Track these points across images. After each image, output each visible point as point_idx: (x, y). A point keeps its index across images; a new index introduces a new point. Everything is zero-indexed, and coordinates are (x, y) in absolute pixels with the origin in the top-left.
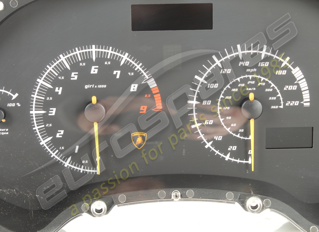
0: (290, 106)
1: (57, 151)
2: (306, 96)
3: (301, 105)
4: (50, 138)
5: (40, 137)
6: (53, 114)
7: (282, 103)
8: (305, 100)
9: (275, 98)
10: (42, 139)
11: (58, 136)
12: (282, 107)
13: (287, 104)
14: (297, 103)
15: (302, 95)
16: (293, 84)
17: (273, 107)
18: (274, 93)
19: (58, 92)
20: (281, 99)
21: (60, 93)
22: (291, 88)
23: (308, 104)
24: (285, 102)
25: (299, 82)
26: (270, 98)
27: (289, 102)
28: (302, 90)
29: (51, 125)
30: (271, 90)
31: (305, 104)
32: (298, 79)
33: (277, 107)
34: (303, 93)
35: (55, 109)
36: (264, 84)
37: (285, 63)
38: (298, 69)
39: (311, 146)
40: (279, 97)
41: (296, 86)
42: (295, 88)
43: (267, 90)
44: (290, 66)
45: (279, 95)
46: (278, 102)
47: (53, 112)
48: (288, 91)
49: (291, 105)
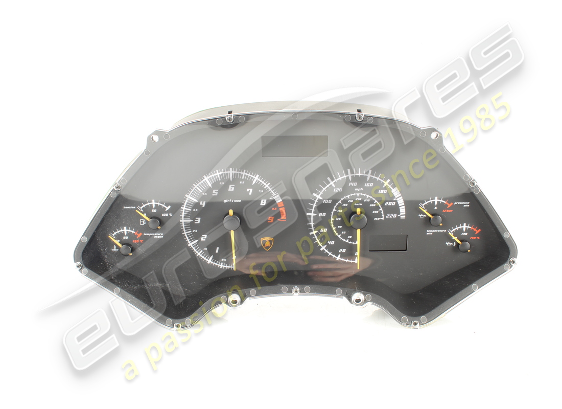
0: (389, 218)
1: (202, 251)
2: (403, 210)
3: (398, 218)
4: (196, 241)
5: (188, 240)
6: (199, 222)
7: (383, 215)
8: (401, 214)
9: (377, 212)
10: (189, 242)
11: (202, 239)
12: (383, 219)
13: (387, 217)
14: (395, 216)
15: (399, 209)
16: (392, 201)
17: (375, 219)
18: (377, 208)
19: (202, 205)
20: (383, 212)
21: (204, 206)
22: (390, 204)
23: (404, 216)
24: (385, 215)
25: (397, 200)
26: (374, 212)
27: (389, 215)
28: (400, 205)
29: (196, 231)
30: (375, 205)
31: (401, 217)
32: (396, 197)
33: (379, 219)
34: (400, 208)
35: (199, 219)
36: (369, 201)
37: (386, 183)
38: (396, 189)
39: (405, 249)
40: (381, 211)
41: (395, 203)
42: (394, 204)
43: (371, 205)
44: (390, 186)
45: (381, 209)
46: (379, 215)
47: (198, 220)
48: (388, 206)
49: (390, 217)
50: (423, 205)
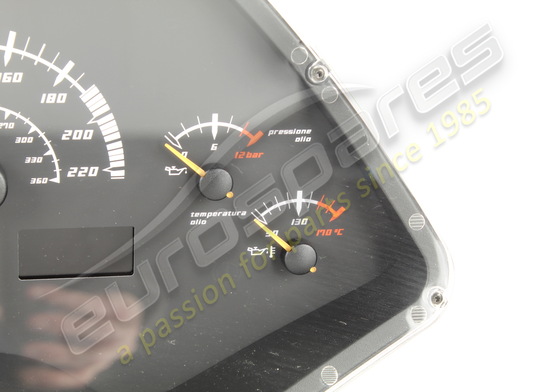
0: (76, 178)
2: (116, 155)
3: (104, 177)
7: (58, 170)
8: (112, 165)
9: (39, 160)
12: (57, 180)
13: (70, 175)
14: (94, 171)
15: (106, 151)
16: (85, 127)
17: (34, 181)
18: (37, 147)
20: (56, 161)
22: (78, 135)
23: (122, 173)
24: (65, 168)
25: (99, 122)
26: (28, 160)
27: (76, 169)
28: (107, 139)
30: (30, 140)
31: (114, 174)
32: (95, 115)
33: (45, 181)
34: (109, 147)
36: (11, 126)
37: (63, 74)
38: (94, 89)
39: (129, 270)
40: (51, 157)
41: (91, 132)
42: (88, 135)
43: (19, 140)
44: (75, 83)
45: (51, 152)
46: (46, 169)
48: (71, 141)
49: (80, 175)
50: (177, 138)
